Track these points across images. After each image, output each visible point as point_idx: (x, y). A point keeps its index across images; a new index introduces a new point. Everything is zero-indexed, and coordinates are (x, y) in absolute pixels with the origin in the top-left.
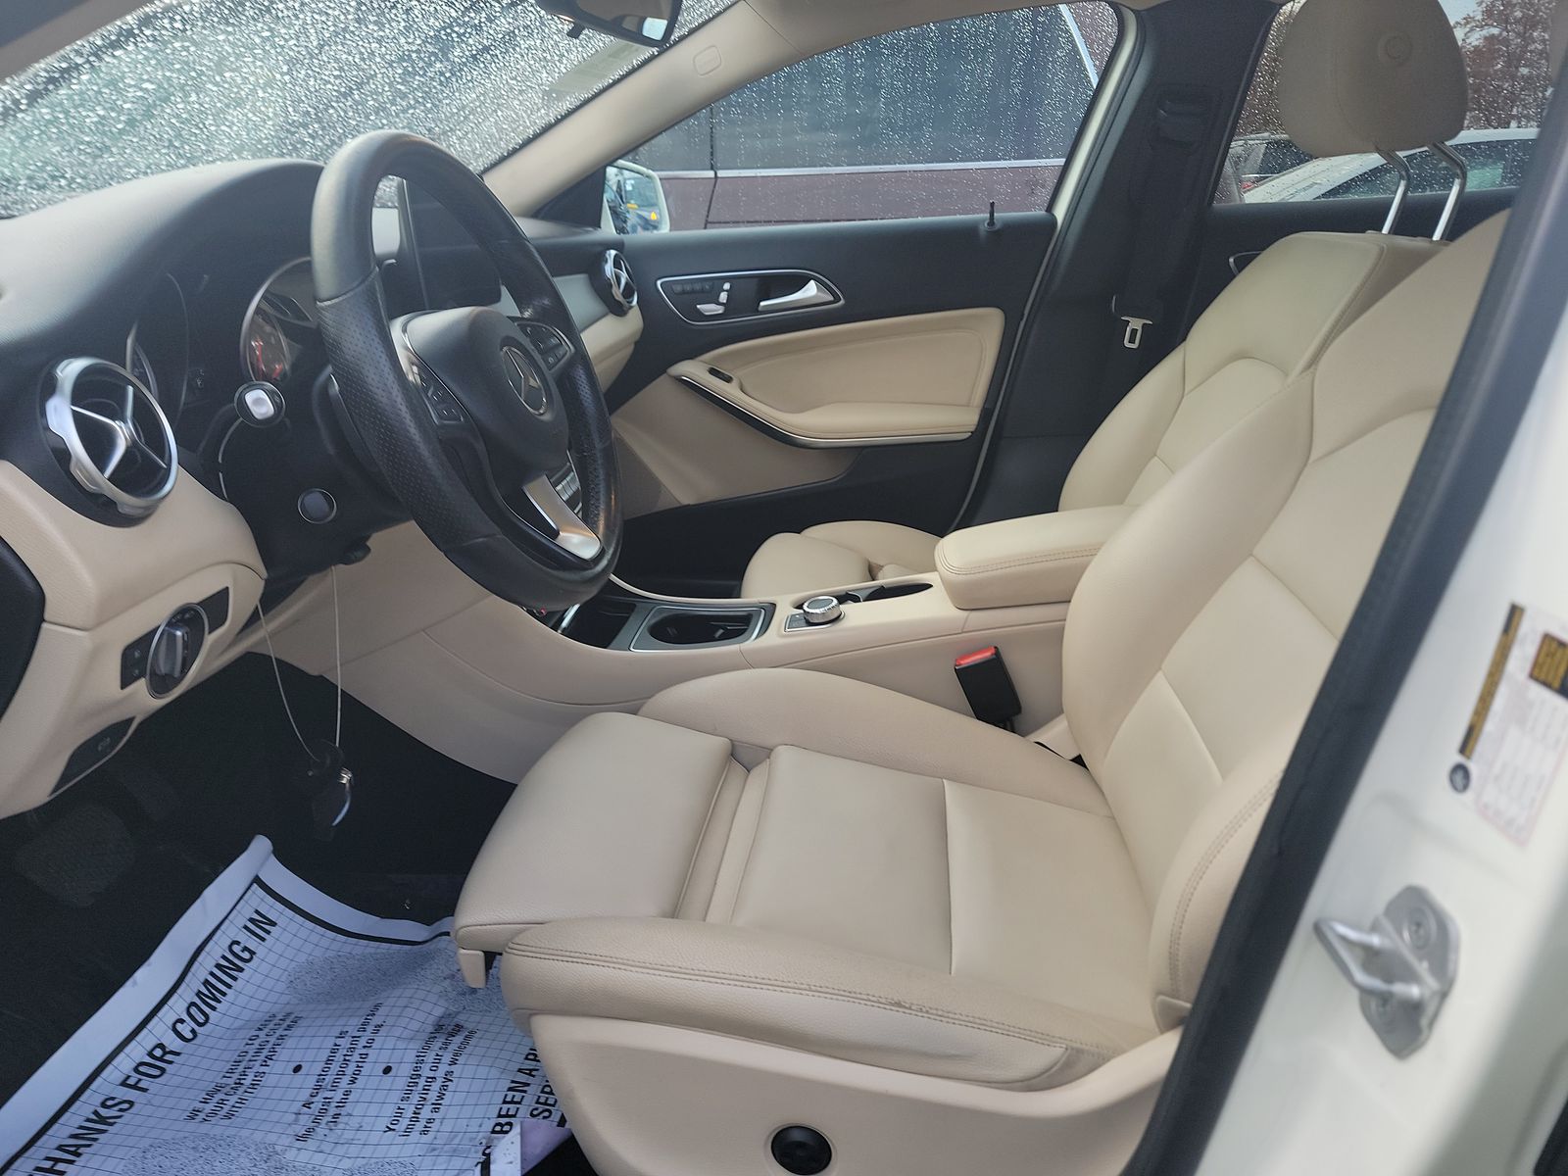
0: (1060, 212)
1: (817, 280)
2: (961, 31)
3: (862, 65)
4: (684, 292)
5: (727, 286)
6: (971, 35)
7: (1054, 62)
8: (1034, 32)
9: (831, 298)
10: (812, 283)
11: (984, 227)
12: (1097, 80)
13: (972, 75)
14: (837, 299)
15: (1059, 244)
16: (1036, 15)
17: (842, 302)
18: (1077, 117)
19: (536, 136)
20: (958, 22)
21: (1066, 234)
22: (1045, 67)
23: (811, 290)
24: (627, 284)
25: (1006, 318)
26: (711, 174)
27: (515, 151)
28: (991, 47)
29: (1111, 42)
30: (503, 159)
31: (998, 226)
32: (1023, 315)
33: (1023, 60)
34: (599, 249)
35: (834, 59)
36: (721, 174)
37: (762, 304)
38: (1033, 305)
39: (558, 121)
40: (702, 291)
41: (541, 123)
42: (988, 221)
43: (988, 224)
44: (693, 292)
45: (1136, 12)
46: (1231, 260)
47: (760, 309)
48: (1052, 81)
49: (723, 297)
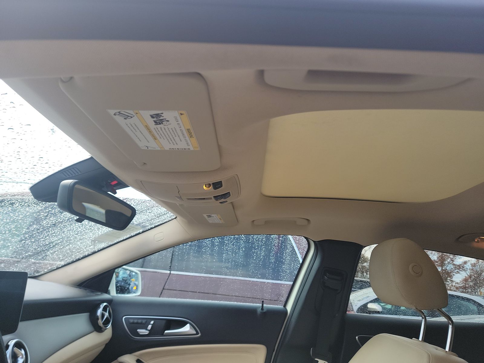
0: (289, 308)
1: (191, 324)
2: (253, 239)
3: (217, 245)
4: (133, 323)
5: (152, 322)
6: (256, 241)
7: (286, 253)
8: (279, 243)
9: (195, 332)
10: (188, 325)
11: (259, 310)
12: (302, 261)
13: (257, 254)
14: (197, 333)
15: (289, 322)
16: (279, 237)
17: (200, 335)
18: (294, 273)
19: (89, 255)
20: (252, 236)
21: (291, 318)
22: (283, 254)
23: (187, 329)
24: (107, 318)
25: (267, 349)
26: (169, 272)
27: (79, 260)
28: (263, 245)
29: (306, 250)
30: (73, 262)
31: (265, 310)
32: (274, 349)
33: (275, 251)
34: (99, 302)
35: (208, 242)
36: (172, 272)
37: (166, 332)
38: (279, 343)
39: (99, 251)
40: (141, 323)
41: (92, 251)
42: (261, 308)
43: (261, 309)
44: (137, 323)
45: (314, 242)
46: (357, 338)
47: (164, 334)
48: (285, 259)
49: (150, 327)
